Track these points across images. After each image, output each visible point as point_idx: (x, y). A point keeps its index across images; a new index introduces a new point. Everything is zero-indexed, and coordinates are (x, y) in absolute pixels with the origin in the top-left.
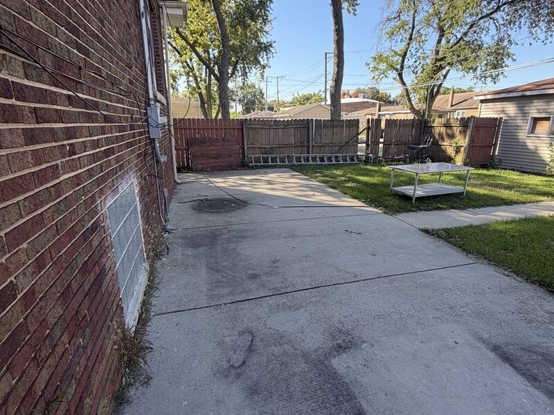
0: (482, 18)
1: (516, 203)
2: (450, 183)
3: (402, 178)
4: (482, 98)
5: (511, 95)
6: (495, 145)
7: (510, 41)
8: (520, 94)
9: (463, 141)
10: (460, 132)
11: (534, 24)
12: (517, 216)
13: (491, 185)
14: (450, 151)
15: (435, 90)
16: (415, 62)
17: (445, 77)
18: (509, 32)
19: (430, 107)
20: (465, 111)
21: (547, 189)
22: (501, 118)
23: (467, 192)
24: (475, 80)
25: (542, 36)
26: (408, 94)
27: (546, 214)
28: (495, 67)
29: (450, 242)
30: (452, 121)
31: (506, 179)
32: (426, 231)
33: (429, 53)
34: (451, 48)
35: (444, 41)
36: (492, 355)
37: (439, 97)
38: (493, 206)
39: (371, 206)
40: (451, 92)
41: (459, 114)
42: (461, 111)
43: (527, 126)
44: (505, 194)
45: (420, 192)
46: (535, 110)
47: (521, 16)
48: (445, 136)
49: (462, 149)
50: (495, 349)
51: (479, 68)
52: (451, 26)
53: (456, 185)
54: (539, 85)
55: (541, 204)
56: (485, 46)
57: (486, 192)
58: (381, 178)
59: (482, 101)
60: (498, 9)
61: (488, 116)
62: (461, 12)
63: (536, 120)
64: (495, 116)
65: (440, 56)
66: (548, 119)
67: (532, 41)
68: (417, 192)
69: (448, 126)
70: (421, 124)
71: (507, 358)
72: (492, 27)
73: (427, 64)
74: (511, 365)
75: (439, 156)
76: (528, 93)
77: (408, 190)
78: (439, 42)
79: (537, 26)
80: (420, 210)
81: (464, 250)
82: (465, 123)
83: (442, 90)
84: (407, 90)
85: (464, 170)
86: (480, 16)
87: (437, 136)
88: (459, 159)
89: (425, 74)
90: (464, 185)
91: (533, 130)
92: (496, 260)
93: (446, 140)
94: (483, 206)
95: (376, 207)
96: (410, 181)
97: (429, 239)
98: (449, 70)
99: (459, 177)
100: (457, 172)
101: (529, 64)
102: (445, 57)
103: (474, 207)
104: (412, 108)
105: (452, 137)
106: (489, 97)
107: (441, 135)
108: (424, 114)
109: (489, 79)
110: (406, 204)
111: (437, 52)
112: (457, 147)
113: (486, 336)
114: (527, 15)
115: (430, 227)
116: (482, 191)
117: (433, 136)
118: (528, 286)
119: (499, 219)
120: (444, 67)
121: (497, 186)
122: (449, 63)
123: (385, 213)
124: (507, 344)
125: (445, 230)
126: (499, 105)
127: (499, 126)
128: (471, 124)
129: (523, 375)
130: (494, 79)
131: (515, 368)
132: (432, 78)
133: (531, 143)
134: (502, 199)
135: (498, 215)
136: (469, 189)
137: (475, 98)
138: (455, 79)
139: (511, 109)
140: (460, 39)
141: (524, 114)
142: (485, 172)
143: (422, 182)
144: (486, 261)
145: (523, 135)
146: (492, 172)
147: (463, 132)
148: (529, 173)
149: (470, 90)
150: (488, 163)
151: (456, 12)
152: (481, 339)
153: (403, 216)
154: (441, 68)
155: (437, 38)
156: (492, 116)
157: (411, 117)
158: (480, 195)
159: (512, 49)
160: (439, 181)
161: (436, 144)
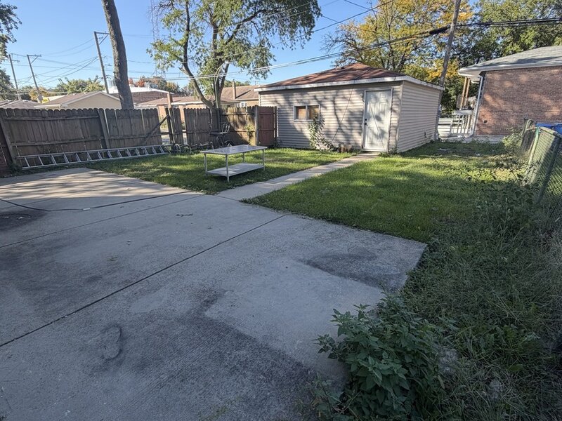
0: (245, 20)
1: (298, 171)
2: (251, 162)
3: (212, 163)
4: (260, 90)
5: (279, 88)
6: (276, 129)
7: (268, 43)
8: (284, 88)
9: (253, 127)
10: (249, 119)
11: (282, 33)
12: (301, 179)
13: (280, 160)
14: (245, 136)
15: (220, 82)
16: (197, 54)
17: (226, 70)
18: (267, 36)
19: (219, 98)
20: (247, 102)
21: (313, 159)
22: (276, 107)
23: (266, 167)
24: (250, 76)
25: (289, 43)
26: (197, 85)
27: (316, 175)
28: (263, 65)
29: (264, 206)
30: (242, 110)
31: (288, 155)
32: (245, 201)
33: (208, 46)
34: (226, 44)
35: (218, 37)
36: (308, 267)
37: (224, 89)
38: (285, 175)
39: (192, 191)
40: (233, 85)
41: (243, 104)
42: (244, 102)
43: (293, 113)
44: (290, 165)
45: (232, 172)
46: (296, 100)
47: (273, 25)
48: (238, 123)
49: (254, 134)
50: (309, 263)
51: (251, 65)
52: (222, 23)
53: (257, 163)
54: (295, 81)
55: (312, 169)
56: (252, 46)
57: (277, 166)
58: (194, 165)
59: (261, 93)
60: (255, 15)
61: (267, 106)
62: (228, 12)
63: (298, 108)
64: (272, 105)
65: (218, 50)
66: (304, 107)
67: (284, 47)
68: (229, 172)
69: (239, 114)
70: (217, 113)
71: (316, 265)
72: (254, 30)
73: (208, 57)
74: (319, 268)
75: (237, 141)
76: (289, 87)
77: (222, 171)
78: (215, 37)
79: (284, 34)
80: (236, 187)
81: (275, 209)
82: (252, 111)
83: (225, 82)
84: (195, 81)
85: (261, 151)
86: (243, 18)
87: (232, 124)
88: (253, 142)
89: (208, 67)
90: (262, 162)
91: (297, 116)
92: (296, 211)
93: (240, 126)
94: (279, 176)
95: (197, 190)
96: (221, 164)
97: (250, 207)
98: (228, 65)
99: (257, 157)
100: (254, 153)
101: (284, 64)
102: (223, 52)
103: (273, 178)
104: (203, 99)
105: (244, 123)
106: (265, 89)
107: (234, 122)
108: (215, 104)
109: (260, 75)
110: (223, 183)
111: (215, 47)
112: (250, 133)
113: (302, 258)
114: (276, 24)
115: (247, 198)
116: (275, 165)
117: (229, 124)
118: (316, 221)
119: (291, 183)
120: (224, 62)
121: (283, 160)
122: (227, 59)
123: (207, 194)
124: (314, 258)
125: (258, 198)
126: (272, 96)
127: (275, 113)
128: (256, 112)
129: (326, 271)
130: (264, 74)
131: (321, 269)
132: (215, 71)
133: (297, 126)
134: (289, 169)
135: (290, 180)
136: (266, 165)
137: (255, 90)
138: (234, 73)
139: (281, 99)
140: (232, 37)
141: (290, 104)
142: (273, 151)
143: (231, 164)
144: (290, 213)
145: (291, 119)
146: (278, 151)
147: (252, 119)
148: (300, 149)
149: (247, 84)
150: (273, 144)
151: (223, 10)
152: (300, 260)
153: (223, 194)
154: (221, 62)
155: (212, 33)
156: (269, 105)
157: (203, 107)
158: (274, 168)
159: (272, 51)
160: (243, 161)
161: (232, 130)
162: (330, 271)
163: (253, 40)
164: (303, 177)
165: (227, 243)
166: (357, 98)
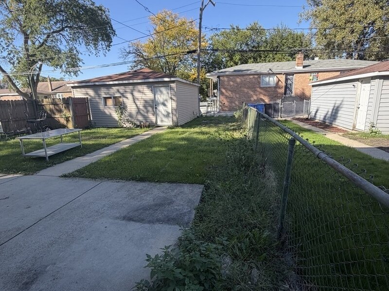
0: (54, 32)
1: (110, 145)
2: (69, 142)
3: (30, 146)
4: (72, 85)
5: (88, 84)
6: (89, 114)
7: (76, 51)
8: (93, 84)
9: (70, 114)
10: (65, 108)
11: (87, 44)
12: (113, 151)
13: (95, 138)
14: (63, 121)
15: (35, 78)
16: (9, 54)
17: (40, 69)
18: (75, 45)
19: (35, 91)
20: (63, 94)
21: (121, 134)
22: (87, 98)
23: (83, 145)
24: (64, 74)
25: (94, 52)
26: (11, 80)
27: (125, 146)
28: (73, 66)
29: (83, 177)
30: (57, 100)
31: (101, 133)
32: (65, 176)
33: (20, 49)
34: (38, 48)
35: (30, 42)
36: (124, 222)
37: (40, 84)
38: (100, 149)
39: (9, 174)
40: (49, 81)
41: (60, 96)
42: (60, 94)
43: (102, 102)
44: (103, 141)
45: (50, 152)
46: (103, 93)
47: (79, 38)
48: (55, 111)
49: (70, 119)
50: (124, 218)
51: (63, 66)
52: (32, 32)
53: (74, 142)
54: (101, 79)
55: (121, 142)
56: (63, 51)
57: (93, 142)
58: (10, 150)
59: (73, 87)
60: (63, 29)
61: (80, 97)
62: (37, 25)
63: (105, 98)
64: (84, 97)
65: (30, 52)
66: (110, 98)
67: (90, 54)
68: (48, 153)
69: (55, 104)
70: (33, 103)
71: (130, 219)
73: (21, 58)
74: (133, 221)
75: (57, 125)
76: (97, 83)
77: (40, 153)
78: (26, 42)
79: (89, 45)
80: (55, 164)
81: (92, 178)
82: (66, 101)
83: (40, 78)
84: (8, 77)
85: (77, 132)
86: (52, 30)
87: (49, 112)
88: (70, 125)
89: (21, 65)
90: (80, 141)
91: (106, 104)
92: (110, 177)
93: (57, 113)
94: (95, 151)
95: (15, 173)
96: (39, 146)
97: (69, 180)
98: (41, 65)
99: (74, 137)
100: (72, 134)
101: (92, 67)
102: (35, 54)
103: (90, 152)
104: (18, 91)
105: (60, 111)
106: (76, 85)
107: (51, 110)
108: (32, 96)
109: (72, 74)
110: (42, 163)
111: (27, 50)
112: (67, 118)
113: (118, 215)
114: (82, 37)
115: (66, 172)
116: (91, 142)
117: (46, 112)
118: (127, 183)
119: (105, 155)
120: (37, 62)
121: (98, 138)
122: (40, 60)
123: (26, 175)
124: (128, 213)
125: (77, 171)
126: (83, 90)
127: (88, 102)
128: (71, 102)
129: (139, 221)
130: (75, 73)
131: (135, 221)
132: (29, 69)
133: (107, 111)
134: (103, 144)
135: (105, 153)
136: (83, 142)
137: (68, 85)
138: (47, 71)
139: (91, 92)
140: (43, 43)
141: (99, 95)
142: (89, 131)
143: (49, 145)
144: (106, 179)
145: (102, 107)
146: (93, 130)
147: (67, 107)
148: (111, 128)
149: (62, 80)
150: (89, 126)
151: (32, 23)
152: (117, 218)
153: (43, 172)
154: (34, 62)
155: (23, 39)
156: (82, 97)
157: (20, 98)
158: (90, 145)
159: (80, 56)
160: (62, 142)
161: (50, 117)
162: (141, 221)
163: (63, 47)
164: (114, 149)
165: (48, 218)
166: (148, 91)
